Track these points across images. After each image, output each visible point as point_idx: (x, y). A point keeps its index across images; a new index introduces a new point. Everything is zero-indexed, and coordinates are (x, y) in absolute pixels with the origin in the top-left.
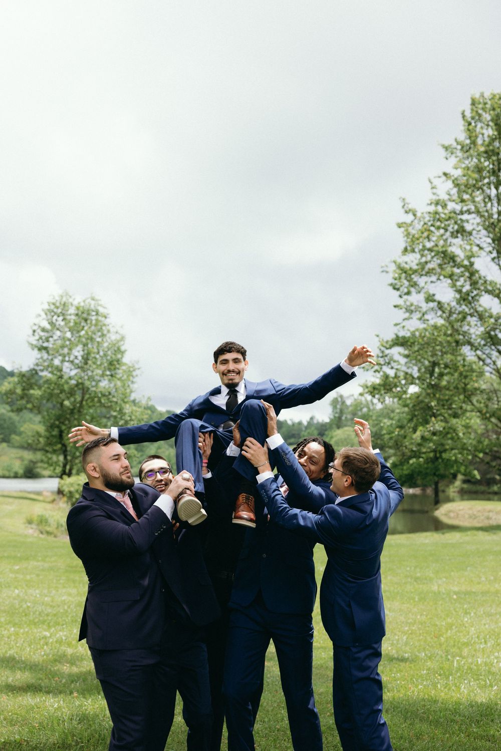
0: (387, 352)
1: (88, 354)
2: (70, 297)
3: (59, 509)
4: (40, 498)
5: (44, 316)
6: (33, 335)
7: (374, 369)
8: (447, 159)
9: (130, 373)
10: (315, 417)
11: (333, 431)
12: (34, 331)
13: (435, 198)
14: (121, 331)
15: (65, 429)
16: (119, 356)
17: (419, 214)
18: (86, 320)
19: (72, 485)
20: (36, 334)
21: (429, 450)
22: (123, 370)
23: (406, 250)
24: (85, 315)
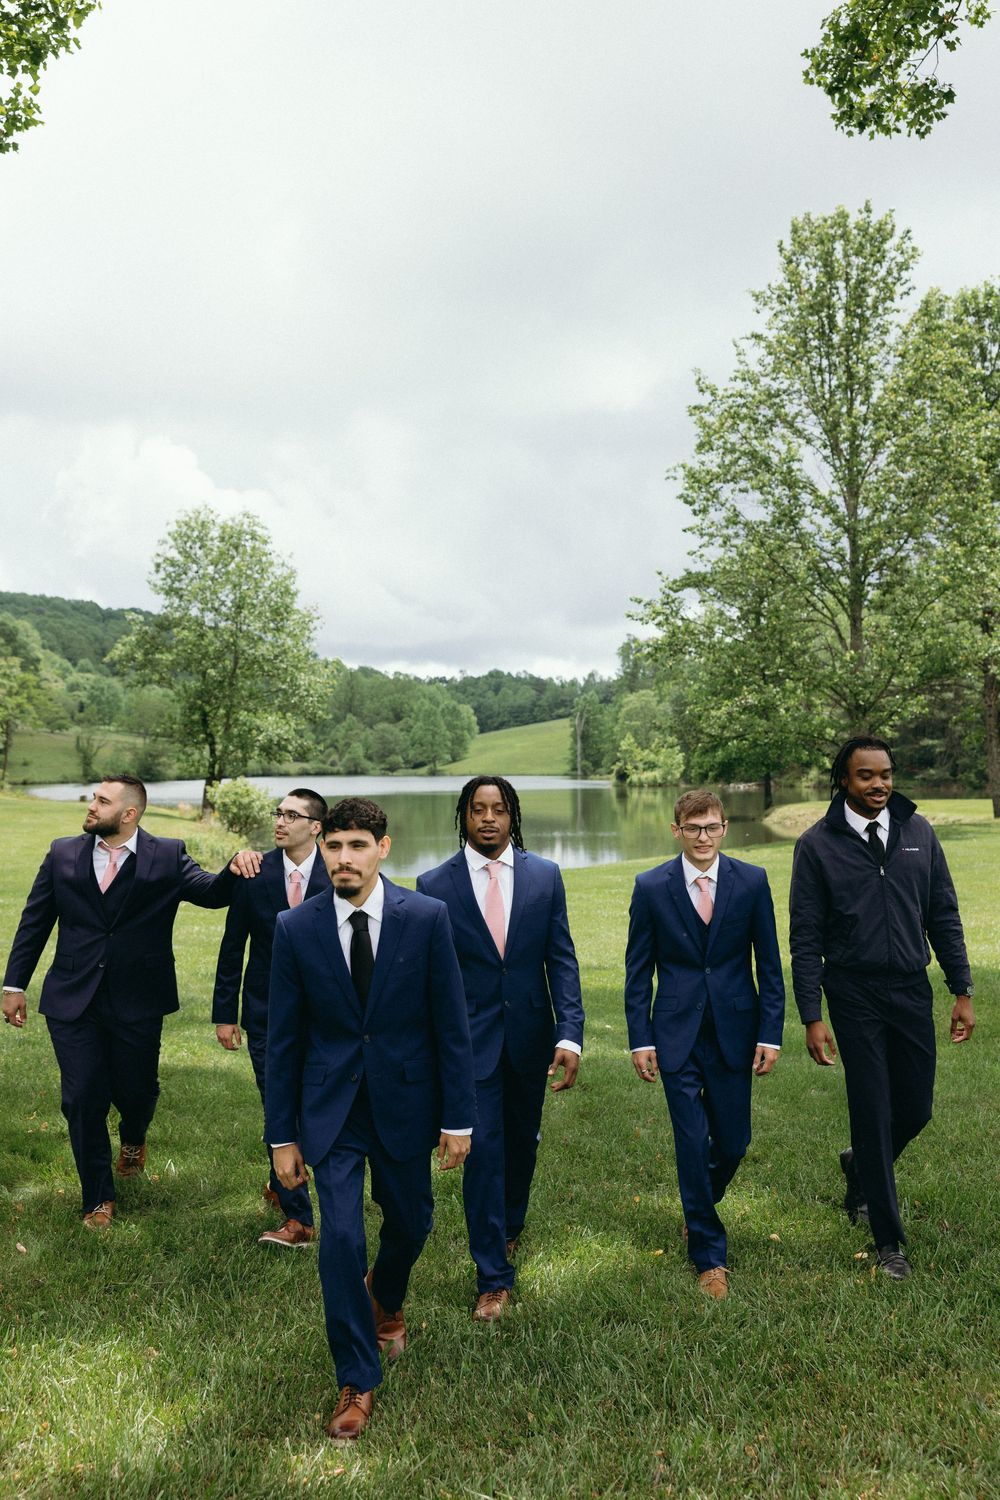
0: (674, 595)
1: (242, 598)
2: (212, 512)
3: (211, 830)
4: (176, 813)
5: (171, 542)
6: (157, 571)
7: (656, 621)
8: (758, 312)
9: (305, 625)
10: (596, 672)
11: (623, 695)
12: (158, 566)
13: (742, 368)
14: (290, 563)
15: (210, 711)
16: (288, 600)
17: (720, 393)
18: (236, 548)
19: (226, 794)
20: (161, 569)
21: (734, 735)
22: (293, 620)
23: (701, 446)
24: (235, 540)
